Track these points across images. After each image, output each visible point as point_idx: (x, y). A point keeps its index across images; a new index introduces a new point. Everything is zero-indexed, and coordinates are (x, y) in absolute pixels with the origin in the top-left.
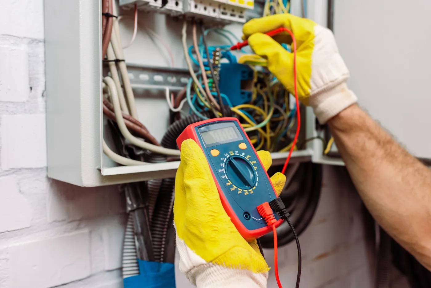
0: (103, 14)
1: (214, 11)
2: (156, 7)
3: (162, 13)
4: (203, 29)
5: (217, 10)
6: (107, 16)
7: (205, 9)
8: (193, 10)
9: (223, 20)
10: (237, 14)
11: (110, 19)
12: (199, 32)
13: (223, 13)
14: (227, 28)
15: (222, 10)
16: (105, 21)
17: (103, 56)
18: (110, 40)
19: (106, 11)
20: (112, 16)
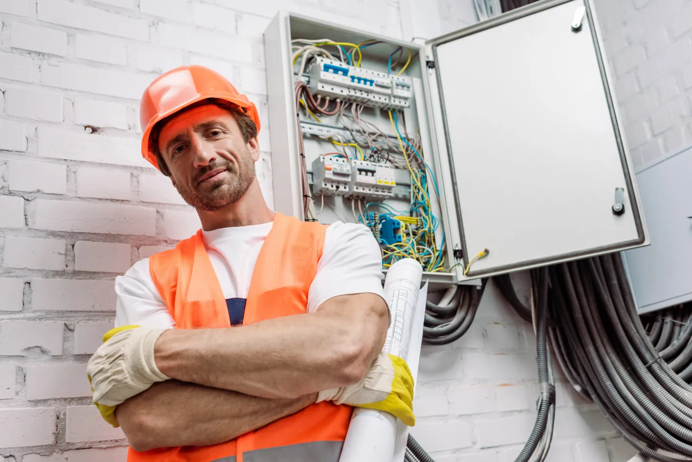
0: (304, 196)
1: (370, 190)
2: (333, 190)
3: (339, 195)
4: (365, 202)
5: (372, 189)
6: (305, 196)
7: (364, 189)
8: (355, 190)
9: (384, 196)
10: (386, 191)
11: (308, 198)
12: (363, 206)
13: (376, 191)
14: (384, 202)
15: (375, 189)
16: (305, 199)
17: (305, 217)
18: (308, 209)
19: (305, 194)
20: (309, 196)
